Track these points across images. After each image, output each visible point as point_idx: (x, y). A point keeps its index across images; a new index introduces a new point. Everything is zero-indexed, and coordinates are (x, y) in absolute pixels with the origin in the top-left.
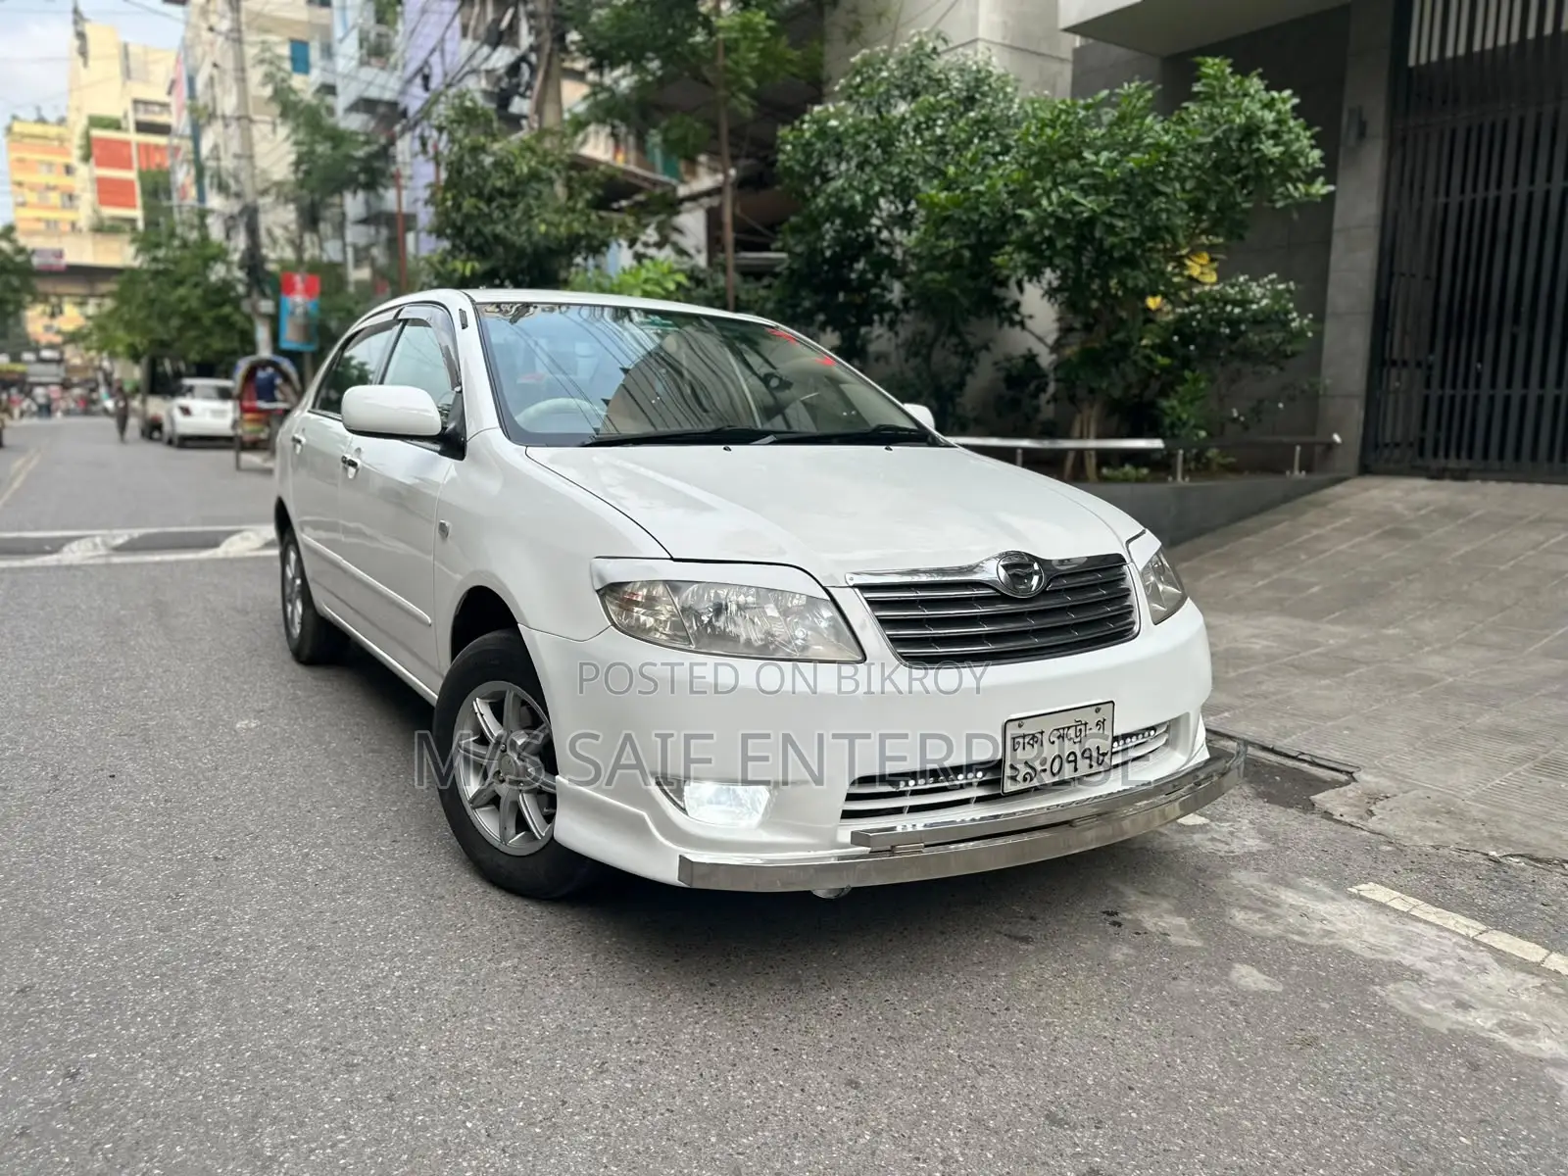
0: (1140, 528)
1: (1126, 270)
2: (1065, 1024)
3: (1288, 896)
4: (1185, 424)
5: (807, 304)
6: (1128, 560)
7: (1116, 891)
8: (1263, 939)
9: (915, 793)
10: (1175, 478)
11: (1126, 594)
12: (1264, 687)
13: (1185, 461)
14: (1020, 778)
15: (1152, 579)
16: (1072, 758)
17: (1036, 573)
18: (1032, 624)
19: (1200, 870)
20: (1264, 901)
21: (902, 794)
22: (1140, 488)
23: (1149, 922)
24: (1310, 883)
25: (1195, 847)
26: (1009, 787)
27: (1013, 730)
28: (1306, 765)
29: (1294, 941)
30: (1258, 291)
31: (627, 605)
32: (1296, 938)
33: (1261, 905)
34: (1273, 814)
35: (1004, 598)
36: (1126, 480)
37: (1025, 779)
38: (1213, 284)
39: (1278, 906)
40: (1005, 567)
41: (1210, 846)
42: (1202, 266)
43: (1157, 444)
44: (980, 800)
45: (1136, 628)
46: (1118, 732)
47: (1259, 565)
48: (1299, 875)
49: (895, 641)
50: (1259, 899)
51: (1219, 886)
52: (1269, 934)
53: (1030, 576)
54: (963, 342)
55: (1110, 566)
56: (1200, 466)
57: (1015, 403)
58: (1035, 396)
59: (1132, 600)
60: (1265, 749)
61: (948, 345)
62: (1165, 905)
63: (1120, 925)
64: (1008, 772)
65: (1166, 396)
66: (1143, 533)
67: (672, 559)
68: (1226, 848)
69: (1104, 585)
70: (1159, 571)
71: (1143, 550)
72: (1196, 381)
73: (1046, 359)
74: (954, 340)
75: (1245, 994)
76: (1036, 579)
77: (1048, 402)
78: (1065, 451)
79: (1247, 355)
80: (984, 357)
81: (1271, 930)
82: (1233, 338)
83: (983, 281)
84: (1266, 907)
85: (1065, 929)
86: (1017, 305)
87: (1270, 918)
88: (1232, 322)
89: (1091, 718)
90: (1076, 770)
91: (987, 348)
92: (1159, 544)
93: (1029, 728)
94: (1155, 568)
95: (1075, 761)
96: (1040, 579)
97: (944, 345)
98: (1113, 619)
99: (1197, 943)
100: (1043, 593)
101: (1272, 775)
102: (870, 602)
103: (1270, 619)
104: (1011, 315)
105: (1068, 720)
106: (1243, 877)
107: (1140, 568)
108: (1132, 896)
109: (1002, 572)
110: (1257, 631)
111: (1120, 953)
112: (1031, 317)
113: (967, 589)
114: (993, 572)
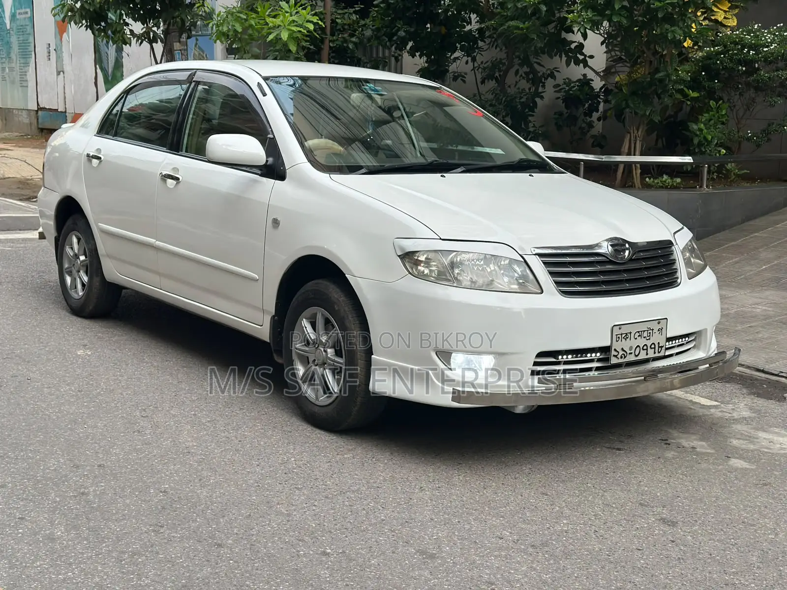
0: (681, 226)
1: (667, 26)
2: (644, 477)
3: (762, 434)
4: (709, 143)
5: (402, 33)
6: (675, 244)
7: (666, 431)
8: (748, 450)
9: (566, 363)
10: (701, 187)
11: (673, 262)
12: (760, 335)
13: (709, 172)
14: (619, 356)
15: (688, 254)
16: (645, 348)
17: (627, 249)
18: (625, 276)
19: (714, 424)
20: (750, 437)
21: (558, 363)
22: (675, 193)
23: (684, 443)
24: (777, 430)
25: (711, 415)
26: (614, 361)
27: (617, 331)
28: (784, 379)
29: (764, 451)
30: (769, 37)
31: (417, 263)
32: (766, 450)
33: (748, 438)
34: (758, 402)
35: (611, 262)
36: (664, 187)
37: (621, 357)
38: (733, 29)
39: (757, 438)
40: (612, 245)
41: (720, 414)
42: (725, 12)
43: (688, 159)
44: (598, 369)
45: (679, 281)
46: (668, 336)
47: (764, 254)
48: (771, 427)
49: (558, 283)
50: (747, 436)
51: (725, 431)
52: (751, 449)
53: (624, 251)
54: (533, 71)
55: (665, 247)
56: (721, 175)
57: (573, 119)
58: (589, 114)
59: (677, 266)
60: (758, 370)
61: (521, 72)
62: (694, 437)
63: (669, 444)
64: (613, 353)
65: (696, 121)
66: (682, 228)
67: (440, 239)
68: (730, 415)
69: (662, 256)
70: (692, 251)
71: (683, 238)
72: (718, 109)
73: (597, 84)
74: (526, 69)
75: (736, 469)
76: (627, 253)
77: (599, 119)
78: (617, 164)
79: (760, 87)
80: (550, 82)
81: (752, 447)
82: (748, 73)
83: (551, 28)
84: (750, 439)
85: (640, 445)
86: (581, 46)
87: (752, 442)
88: (748, 63)
89: (656, 327)
90: (647, 354)
91: (552, 76)
92: (690, 235)
93: (624, 330)
94: (689, 249)
95: (647, 349)
96: (630, 252)
97: (517, 72)
98: (666, 275)
99: (713, 451)
100: (631, 260)
101: (762, 384)
102: (545, 263)
103: (768, 293)
104: (577, 55)
105: (643, 327)
106: (738, 427)
107: (681, 249)
108: (675, 433)
109: (610, 248)
110: (760, 300)
111: (670, 454)
112: (591, 57)
113: (593, 257)
114: (606, 249)
